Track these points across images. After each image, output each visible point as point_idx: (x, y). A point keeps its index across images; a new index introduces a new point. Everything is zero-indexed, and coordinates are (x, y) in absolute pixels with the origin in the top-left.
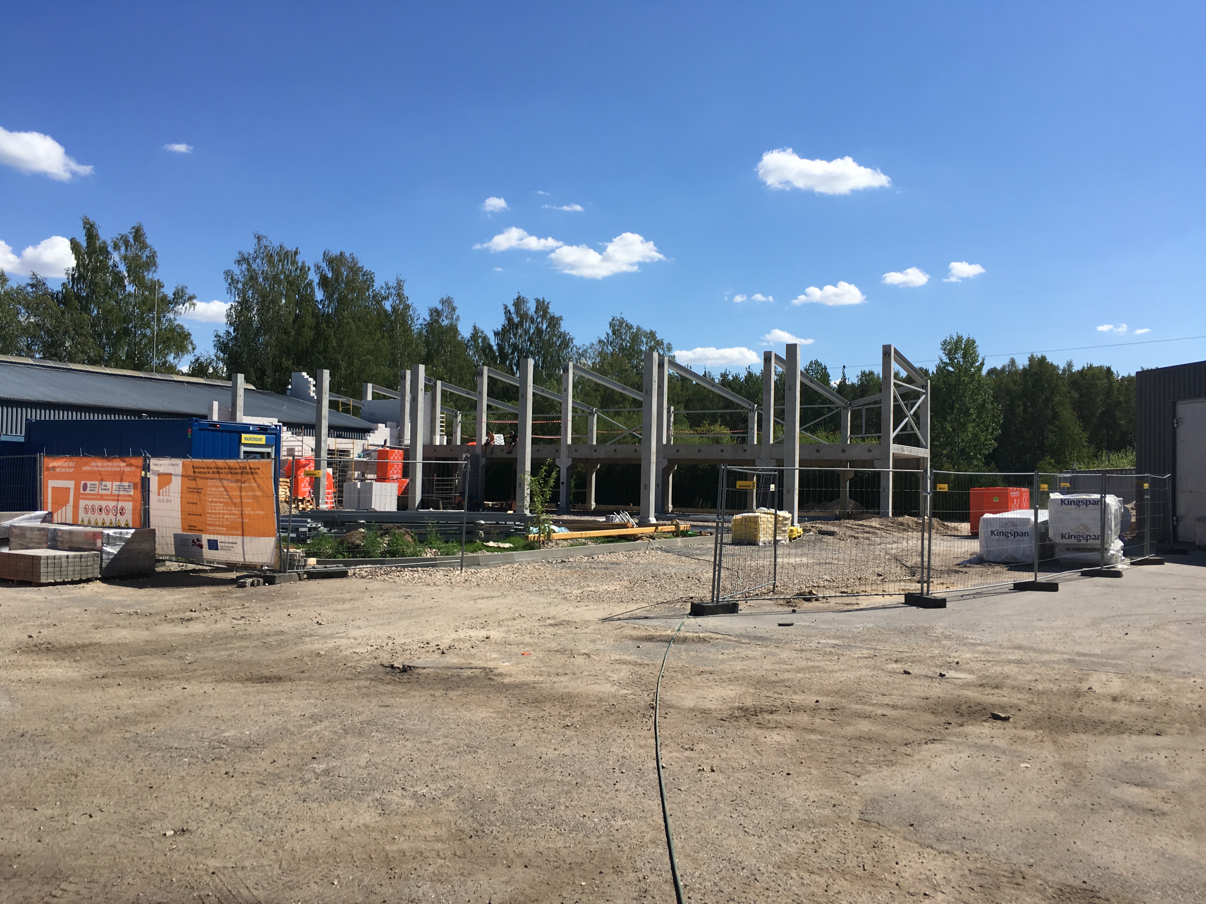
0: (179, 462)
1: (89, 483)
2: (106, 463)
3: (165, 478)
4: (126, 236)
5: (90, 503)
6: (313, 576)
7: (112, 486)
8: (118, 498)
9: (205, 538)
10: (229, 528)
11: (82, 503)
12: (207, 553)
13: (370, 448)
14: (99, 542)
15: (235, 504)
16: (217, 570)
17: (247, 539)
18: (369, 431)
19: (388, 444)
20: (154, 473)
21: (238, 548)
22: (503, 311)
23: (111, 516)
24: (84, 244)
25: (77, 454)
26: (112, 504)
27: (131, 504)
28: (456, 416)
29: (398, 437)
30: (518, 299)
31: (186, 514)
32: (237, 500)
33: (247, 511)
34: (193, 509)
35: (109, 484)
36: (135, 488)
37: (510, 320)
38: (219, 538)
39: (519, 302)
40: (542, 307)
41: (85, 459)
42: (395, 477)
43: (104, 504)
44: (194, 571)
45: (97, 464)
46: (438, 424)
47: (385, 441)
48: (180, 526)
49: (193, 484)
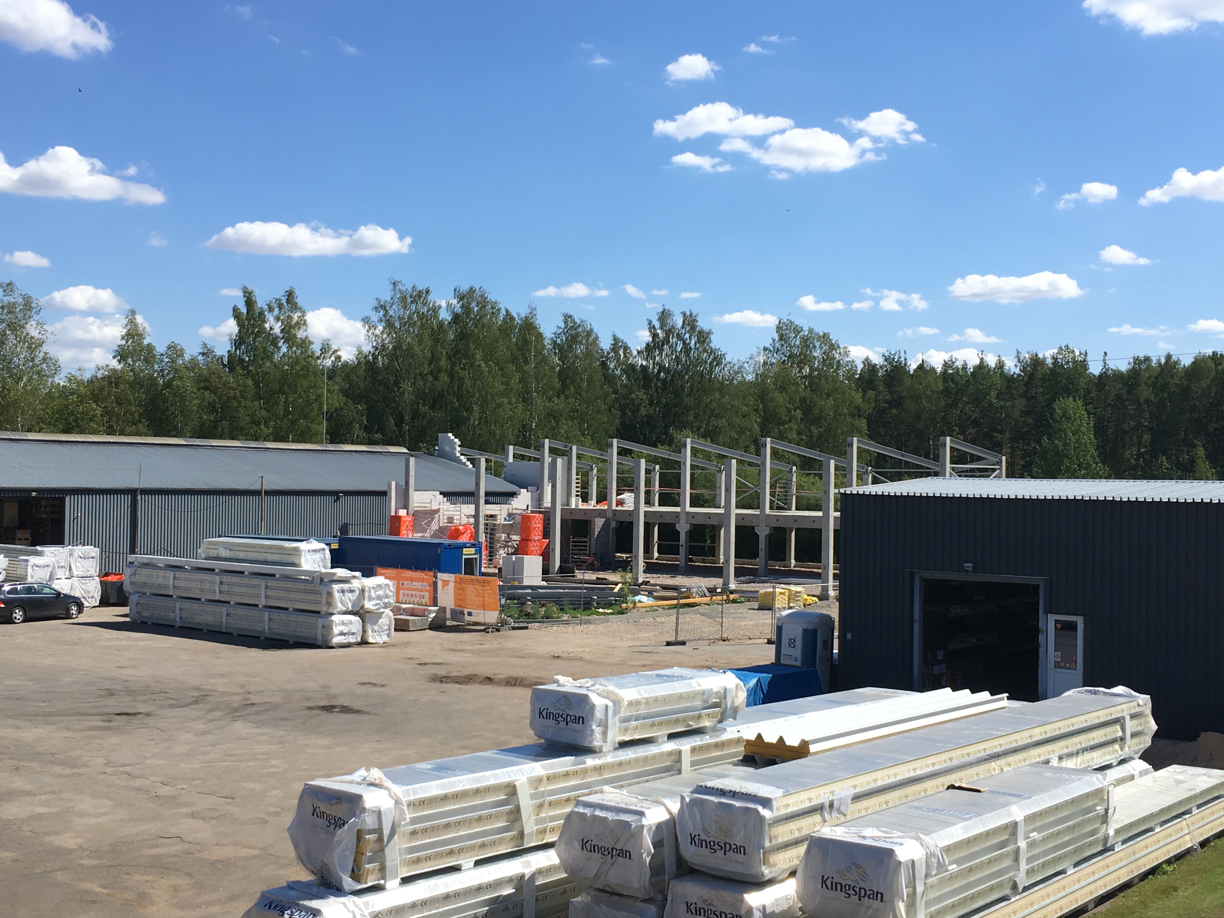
0: (453, 576)
1: (405, 582)
2: (414, 573)
3: (446, 583)
4: (280, 300)
5: (406, 592)
6: (514, 628)
7: (418, 585)
8: (421, 591)
9: (466, 611)
10: (477, 606)
11: (401, 592)
12: (467, 618)
13: (514, 511)
14: (426, 613)
15: (480, 596)
16: (469, 625)
17: (486, 612)
18: (513, 494)
19: (530, 508)
20: (440, 579)
21: (482, 616)
22: (647, 327)
23: (418, 599)
24: (244, 310)
25: (397, 567)
26: (418, 593)
27: (428, 593)
28: (592, 469)
29: (539, 500)
30: (663, 312)
31: (456, 600)
32: (482, 595)
33: (486, 599)
34: (460, 597)
35: (416, 584)
36: (430, 586)
37: (655, 336)
38: (473, 611)
39: (664, 316)
40: (690, 322)
41: (402, 571)
42: (537, 538)
43: (414, 593)
44: (458, 625)
45: (409, 573)
46: (574, 485)
47: (528, 506)
48: (453, 603)
49: (460, 586)
